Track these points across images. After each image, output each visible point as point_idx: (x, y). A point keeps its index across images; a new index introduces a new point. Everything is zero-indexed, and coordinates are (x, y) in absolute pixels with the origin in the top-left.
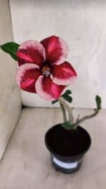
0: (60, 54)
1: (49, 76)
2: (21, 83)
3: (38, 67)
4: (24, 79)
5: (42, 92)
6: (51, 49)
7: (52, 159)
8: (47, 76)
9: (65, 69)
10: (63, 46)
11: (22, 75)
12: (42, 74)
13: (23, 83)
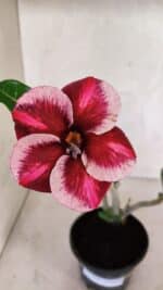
0: (103, 115)
1: (79, 156)
2: (21, 173)
3: (58, 139)
4: (26, 165)
5: (64, 191)
6: (84, 103)
7: (81, 269)
8: (75, 156)
9: (112, 145)
10: (110, 99)
11: (22, 156)
12: (65, 153)
13: (26, 174)
